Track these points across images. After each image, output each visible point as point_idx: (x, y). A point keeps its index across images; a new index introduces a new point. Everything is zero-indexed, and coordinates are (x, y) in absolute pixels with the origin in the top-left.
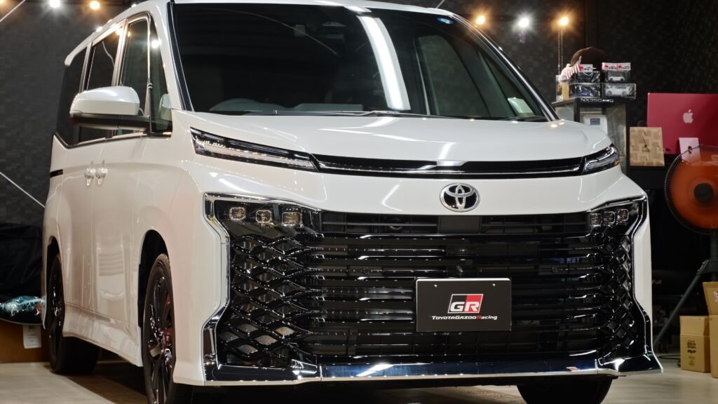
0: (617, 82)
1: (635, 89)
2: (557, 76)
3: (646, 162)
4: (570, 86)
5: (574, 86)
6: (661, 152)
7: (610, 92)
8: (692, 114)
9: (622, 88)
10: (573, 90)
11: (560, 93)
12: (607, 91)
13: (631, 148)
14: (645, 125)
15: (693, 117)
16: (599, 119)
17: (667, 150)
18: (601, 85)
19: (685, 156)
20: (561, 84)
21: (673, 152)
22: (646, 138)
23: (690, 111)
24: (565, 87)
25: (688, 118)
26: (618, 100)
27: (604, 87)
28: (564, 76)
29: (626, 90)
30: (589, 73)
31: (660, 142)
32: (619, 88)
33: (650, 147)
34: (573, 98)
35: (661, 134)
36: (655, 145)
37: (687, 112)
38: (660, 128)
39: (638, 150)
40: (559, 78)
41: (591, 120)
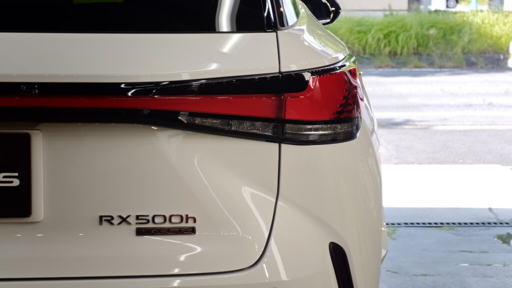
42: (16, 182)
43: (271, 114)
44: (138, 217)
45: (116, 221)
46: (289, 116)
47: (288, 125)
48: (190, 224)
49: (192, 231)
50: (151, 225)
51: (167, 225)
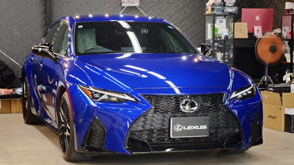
0: (230, 7)
1: (237, 9)
2: (206, 3)
3: (241, 37)
4: (212, 8)
5: (213, 8)
6: (247, 32)
7: (227, 10)
8: (259, 17)
9: (232, 9)
10: (213, 9)
11: (207, 10)
12: (226, 10)
13: (235, 31)
14: (240, 22)
15: (259, 18)
16: (223, 20)
17: (249, 31)
18: (224, 8)
19: (256, 34)
20: (208, 7)
21: (251, 32)
22: (240, 27)
23: (258, 15)
24: (210, 8)
25: (258, 18)
26: (230, 13)
27: (225, 8)
28: (209, 4)
29: (234, 10)
30: (219, 3)
31: (246, 28)
32: (231, 9)
33: (242, 30)
34: (213, 13)
35: (247, 25)
36: (244, 30)
37: (257, 16)
38: (246, 23)
39: (237, 32)
40: (207, 4)
41: (220, 21)
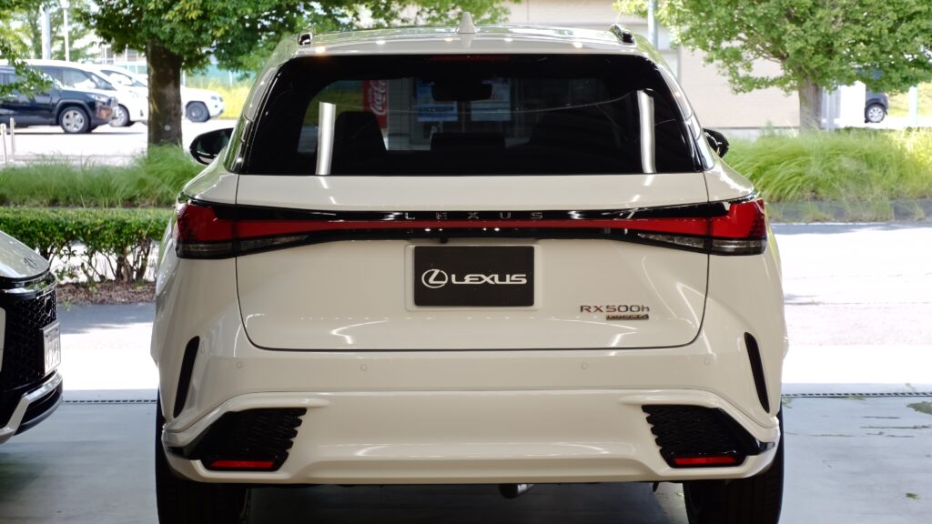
42: (524, 281)
43: (702, 233)
44: (608, 307)
45: (593, 309)
46: (715, 234)
47: (715, 241)
48: (645, 312)
49: (646, 317)
50: (617, 313)
51: (629, 313)
